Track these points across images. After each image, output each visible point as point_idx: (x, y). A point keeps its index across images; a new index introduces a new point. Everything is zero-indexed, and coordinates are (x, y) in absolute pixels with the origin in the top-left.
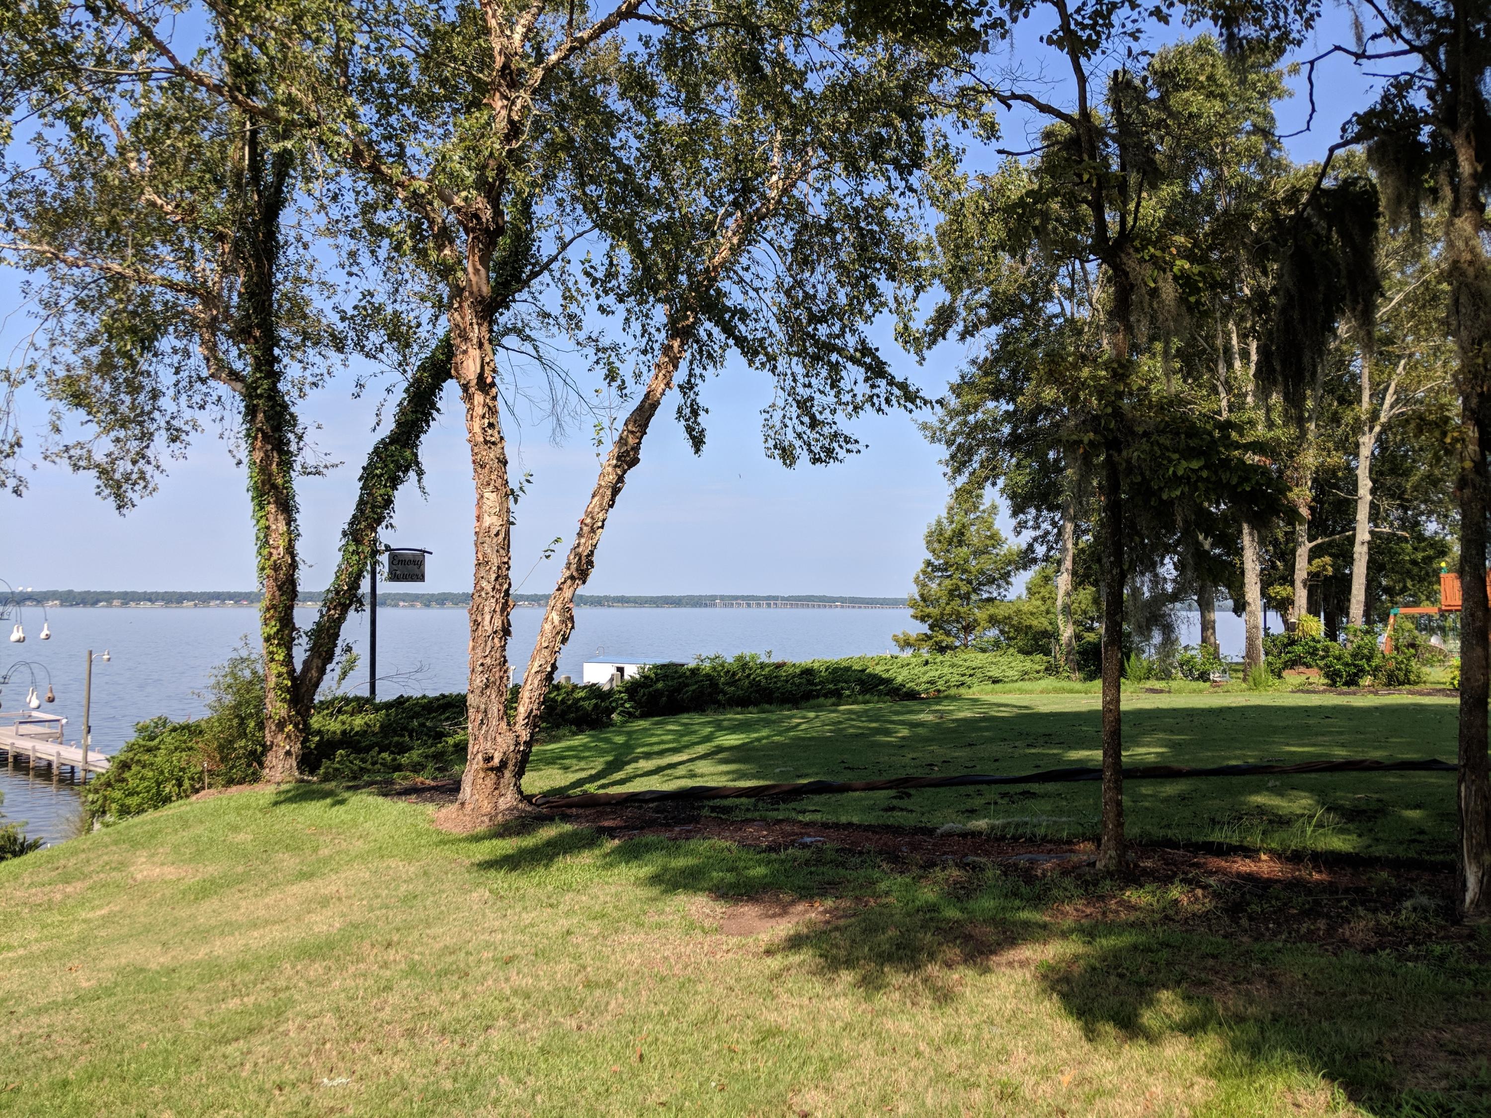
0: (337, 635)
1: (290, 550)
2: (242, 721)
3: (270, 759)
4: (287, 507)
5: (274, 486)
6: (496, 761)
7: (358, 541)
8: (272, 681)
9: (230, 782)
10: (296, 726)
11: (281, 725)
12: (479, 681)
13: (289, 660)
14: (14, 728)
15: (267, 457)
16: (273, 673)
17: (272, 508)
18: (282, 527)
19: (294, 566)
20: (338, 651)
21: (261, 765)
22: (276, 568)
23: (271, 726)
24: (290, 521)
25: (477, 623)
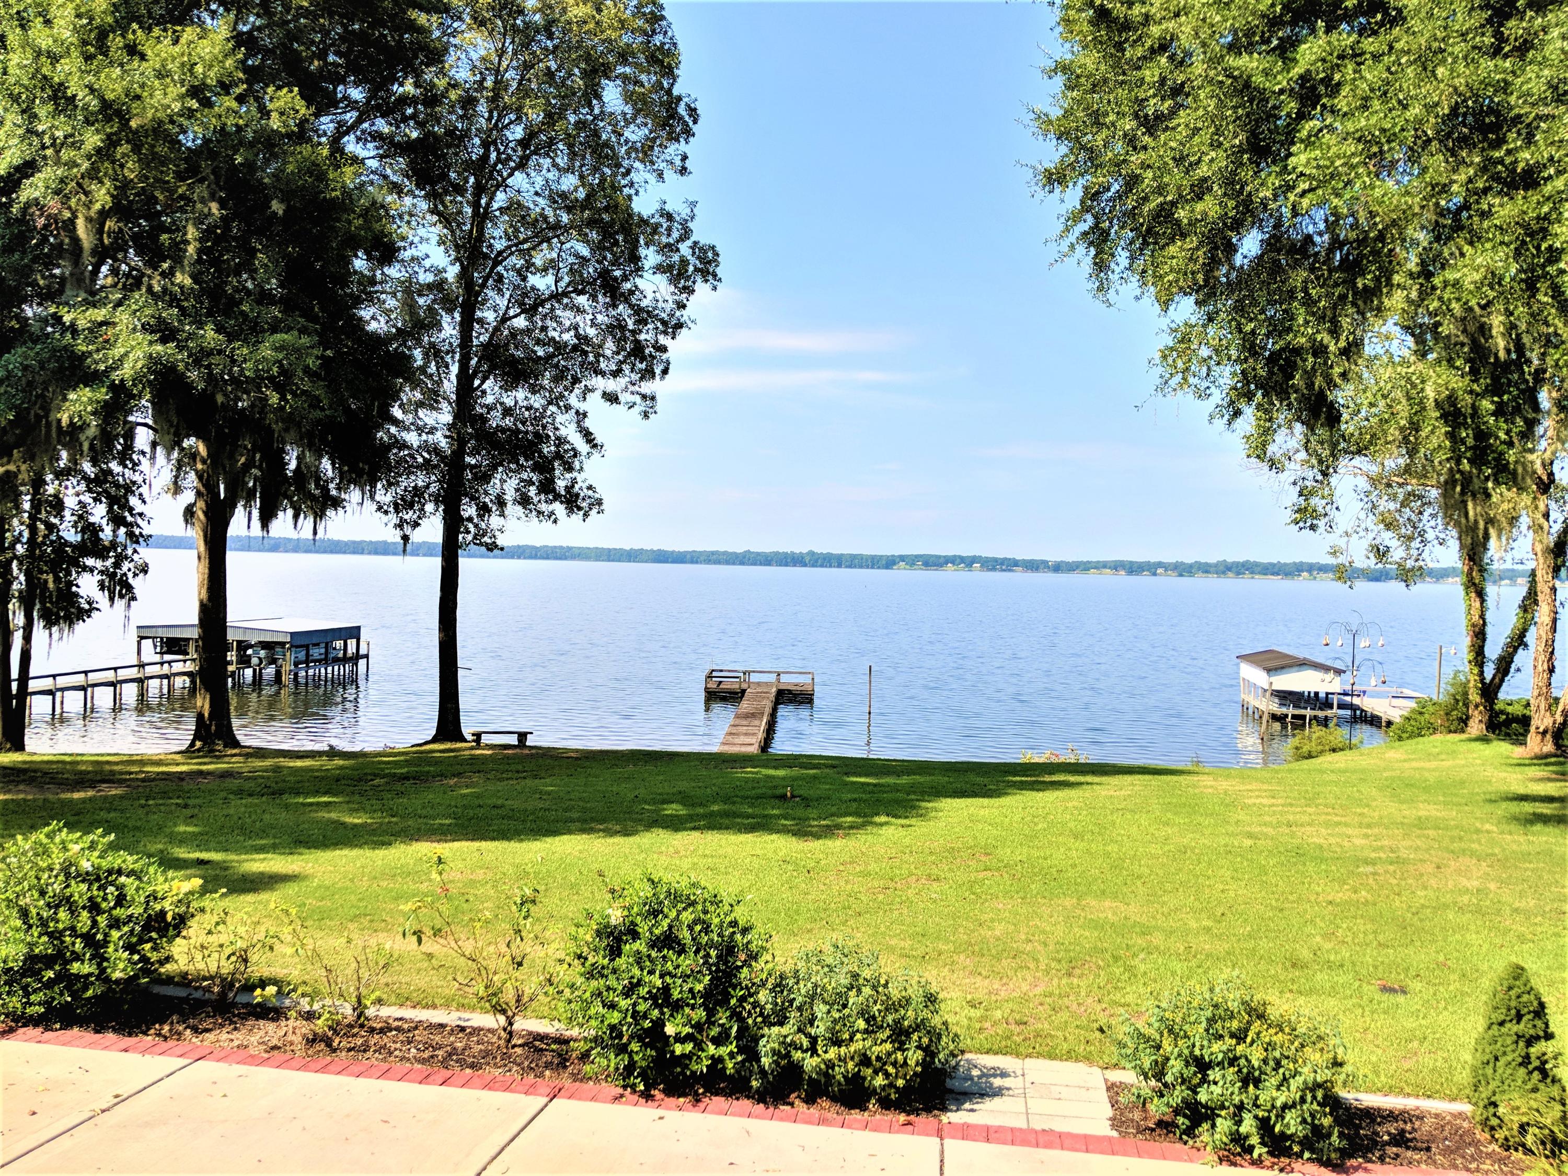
0: (1512, 661)
1: (1482, 616)
2: (1457, 701)
3: (1471, 723)
4: (1481, 594)
5: (1474, 584)
6: (1541, 730)
7: (1525, 611)
8: (1472, 684)
9: (1450, 732)
10: (1485, 707)
11: (1477, 706)
12: (1536, 693)
13: (1481, 673)
14: (1387, 701)
15: (1471, 569)
16: (1473, 679)
17: (1473, 595)
18: (1478, 604)
19: (1484, 624)
20: (1512, 670)
21: (1466, 725)
22: (1474, 625)
23: (1472, 707)
24: (1483, 601)
25: (1535, 667)
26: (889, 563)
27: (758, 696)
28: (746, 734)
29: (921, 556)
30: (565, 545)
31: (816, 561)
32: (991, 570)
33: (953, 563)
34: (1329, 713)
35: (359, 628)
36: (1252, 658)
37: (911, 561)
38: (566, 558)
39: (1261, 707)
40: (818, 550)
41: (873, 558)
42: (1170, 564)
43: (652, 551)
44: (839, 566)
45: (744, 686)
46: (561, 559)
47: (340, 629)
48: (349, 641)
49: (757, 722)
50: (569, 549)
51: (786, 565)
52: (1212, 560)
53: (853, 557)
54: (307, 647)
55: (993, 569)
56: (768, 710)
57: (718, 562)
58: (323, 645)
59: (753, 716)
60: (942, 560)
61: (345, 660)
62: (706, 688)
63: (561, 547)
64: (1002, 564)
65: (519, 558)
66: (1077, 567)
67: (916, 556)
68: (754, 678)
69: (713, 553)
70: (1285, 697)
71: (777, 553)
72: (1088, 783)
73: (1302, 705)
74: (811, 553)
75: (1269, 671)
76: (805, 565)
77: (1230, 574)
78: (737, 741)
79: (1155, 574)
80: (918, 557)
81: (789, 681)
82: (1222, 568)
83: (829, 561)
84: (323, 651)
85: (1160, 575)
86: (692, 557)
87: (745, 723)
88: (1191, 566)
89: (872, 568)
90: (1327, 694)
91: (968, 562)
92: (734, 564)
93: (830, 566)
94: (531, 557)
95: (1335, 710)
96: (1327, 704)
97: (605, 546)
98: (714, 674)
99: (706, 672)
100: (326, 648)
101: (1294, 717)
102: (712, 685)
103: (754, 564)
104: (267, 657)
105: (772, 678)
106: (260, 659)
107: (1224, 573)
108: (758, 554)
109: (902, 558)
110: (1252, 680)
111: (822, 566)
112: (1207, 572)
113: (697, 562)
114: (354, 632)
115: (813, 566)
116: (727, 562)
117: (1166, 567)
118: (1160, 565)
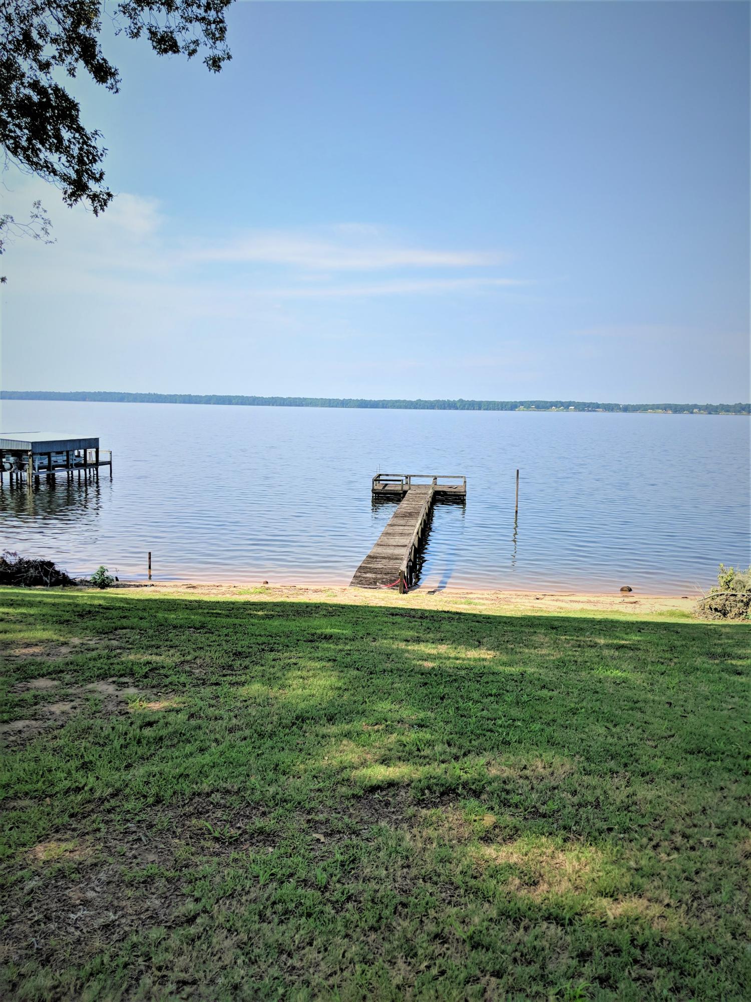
26: (513, 406)
27: (418, 496)
28: (402, 534)
29: (534, 402)
30: (302, 397)
31: (464, 406)
32: (581, 411)
33: (556, 406)
35: (97, 440)
37: (527, 405)
38: (302, 406)
40: (465, 398)
41: (502, 403)
42: (703, 406)
43: (357, 400)
44: (480, 409)
45: (406, 488)
46: (299, 406)
47: (80, 440)
48: (88, 451)
49: (412, 522)
50: (305, 399)
51: (444, 409)
52: (732, 403)
53: (489, 403)
54: (48, 454)
55: (583, 410)
56: (423, 511)
57: (400, 407)
58: (65, 453)
59: (410, 515)
60: (548, 404)
61: (85, 465)
62: (373, 490)
63: (300, 399)
64: (589, 407)
65: (273, 405)
66: (639, 409)
67: (531, 402)
68: (414, 481)
69: (397, 401)
71: (438, 401)
74: (461, 401)
76: (457, 409)
77: (744, 412)
78: (392, 541)
79: (692, 413)
80: (532, 403)
81: (444, 484)
82: (738, 409)
83: (473, 405)
84: (65, 458)
85: (696, 413)
86: (383, 404)
87: (402, 522)
88: (717, 407)
89: (502, 410)
91: (566, 406)
92: (410, 408)
93: (474, 409)
94: (280, 405)
97: (327, 398)
98: (381, 478)
99: (375, 475)
100: (68, 456)
102: (379, 487)
103: (423, 408)
104: (16, 463)
105: (430, 481)
106: (11, 464)
107: (739, 411)
108: (426, 402)
109: (522, 403)
111: (468, 409)
112: (728, 411)
113: (386, 408)
114: (94, 443)
115: (462, 409)
116: (406, 407)
117: (700, 408)
118: (695, 406)
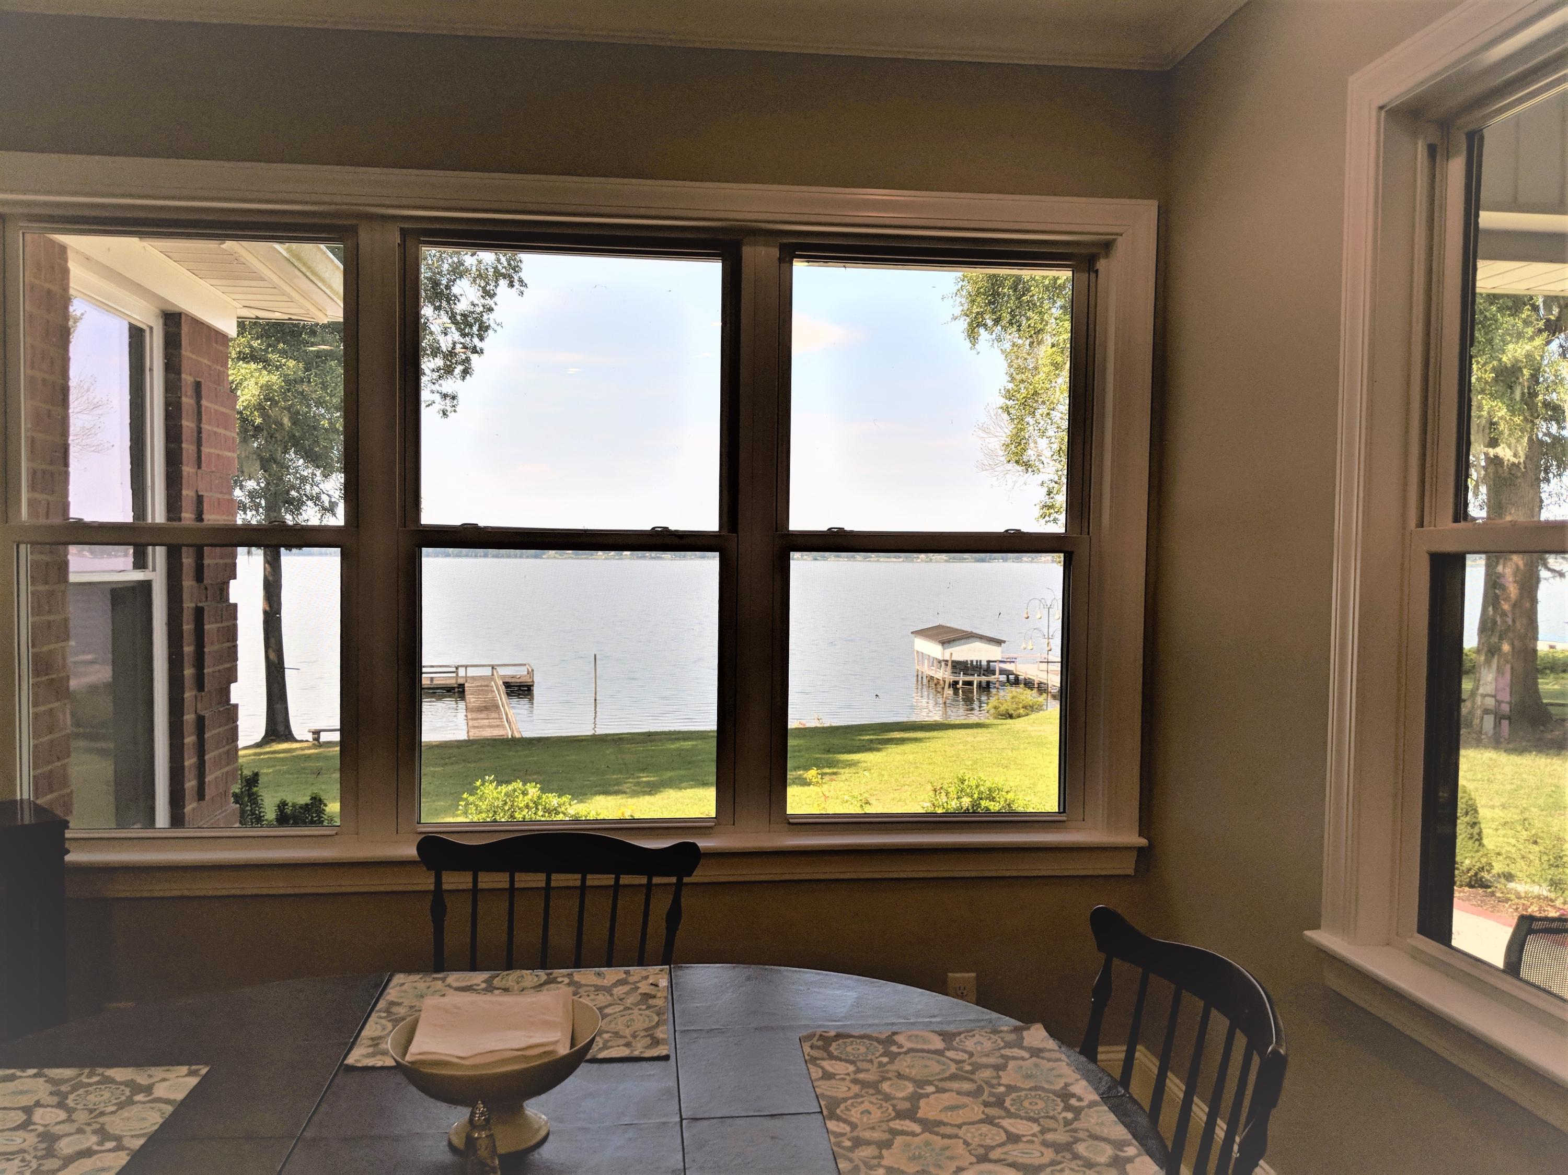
27: (480, 690)
28: (490, 727)
34: (992, 678)
36: (927, 633)
39: (936, 676)
45: (461, 680)
49: (493, 715)
59: (486, 709)
68: (472, 672)
70: (959, 667)
72: (928, 738)
73: (970, 672)
75: (944, 643)
87: (482, 716)
90: (989, 662)
95: (997, 676)
96: (989, 671)
101: (965, 683)
110: (925, 652)
